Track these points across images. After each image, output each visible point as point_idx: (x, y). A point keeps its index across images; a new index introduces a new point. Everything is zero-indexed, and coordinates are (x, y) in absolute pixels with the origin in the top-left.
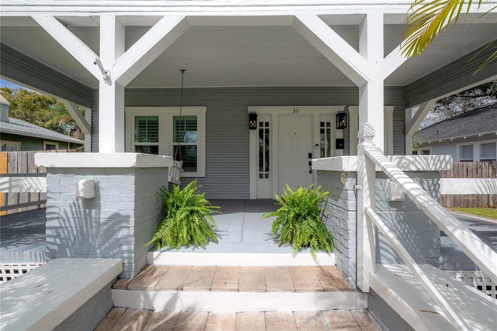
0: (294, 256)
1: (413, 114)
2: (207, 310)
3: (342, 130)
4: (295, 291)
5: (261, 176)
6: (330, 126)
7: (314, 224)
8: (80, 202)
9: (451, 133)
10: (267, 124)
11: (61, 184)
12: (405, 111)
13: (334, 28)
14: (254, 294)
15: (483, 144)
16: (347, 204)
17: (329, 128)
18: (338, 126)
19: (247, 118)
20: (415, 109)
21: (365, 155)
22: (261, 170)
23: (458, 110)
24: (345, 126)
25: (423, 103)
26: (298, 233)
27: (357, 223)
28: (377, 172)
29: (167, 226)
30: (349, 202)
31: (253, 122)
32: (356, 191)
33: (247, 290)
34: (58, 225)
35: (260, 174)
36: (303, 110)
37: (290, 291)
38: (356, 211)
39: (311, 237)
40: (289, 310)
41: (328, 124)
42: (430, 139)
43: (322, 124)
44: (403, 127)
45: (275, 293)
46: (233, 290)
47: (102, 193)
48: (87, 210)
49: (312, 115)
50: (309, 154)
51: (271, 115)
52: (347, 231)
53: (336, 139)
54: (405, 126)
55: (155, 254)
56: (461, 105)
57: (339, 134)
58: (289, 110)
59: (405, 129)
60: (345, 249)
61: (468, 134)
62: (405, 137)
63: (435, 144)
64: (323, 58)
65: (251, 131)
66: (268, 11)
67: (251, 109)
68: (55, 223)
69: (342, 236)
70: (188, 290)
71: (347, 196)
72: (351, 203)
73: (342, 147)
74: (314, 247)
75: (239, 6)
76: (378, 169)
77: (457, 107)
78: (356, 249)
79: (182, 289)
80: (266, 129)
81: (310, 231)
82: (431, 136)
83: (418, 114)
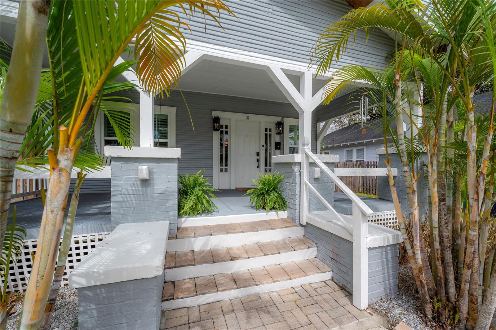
0: (267, 214)
1: (321, 127)
2: (226, 246)
3: (279, 135)
4: (272, 229)
5: (221, 170)
6: (271, 132)
7: (276, 195)
8: (139, 182)
9: (341, 140)
10: (226, 127)
11: (123, 169)
12: (317, 124)
13: (288, 75)
14: (251, 233)
15: (358, 150)
16: (295, 180)
17: (270, 133)
18: (277, 132)
19: (211, 121)
20: (322, 124)
21: (306, 154)
22: (222, 165)
23: (346, 123)
24: (281, 132)
25: (327, 120)
26: (268, 201)
27: (300, 191)
28: (310, 163)
29: (191, 200)
30: (297, 179)
31: (216, 125)
32: (300, 173)
33: (248, 232)
34: (121, 199)
35: (221, 168)
36: (254, 117)
37: (270, 229)
38: (300, 184)
39: (275, 203)
40: (269, 241)
41: (270, 130)
42: (330, 144)
43: (266, 130)
44: (315, 135)
45: (262, 231)
46: (240, 232)
47: (155, 176)
48: (144, 189)
49: (259, 122)
50: (257, 153)
51: (230, 119)
52: (295, 195)
53: (276, 142)
54: (316, 135)
55: (183, 219)
56: (348, 118)
57: (277, 138)
58: (243, 116)
59: (316, 137)
60: (294, 206)
61: (350, 142)
62: (316, 142)
63: (332, 148)
64: (273, 82)
65: (215, 133)
66: (254, 60)
67: (215, 114)
68: (119, 198)
69: (293, 199)
70: (215, 235)
71: (296, 177)
72: (298, 179)
73: (279, 149)
74: (277, 209)
75: (237, 54)
76: (311, 161)
77: (345, 120)
78: (300, 204)
79: (212, 235)
80: (225, 131)
81: (275, 199)
82: (330, 142)
83: (324, 127)
